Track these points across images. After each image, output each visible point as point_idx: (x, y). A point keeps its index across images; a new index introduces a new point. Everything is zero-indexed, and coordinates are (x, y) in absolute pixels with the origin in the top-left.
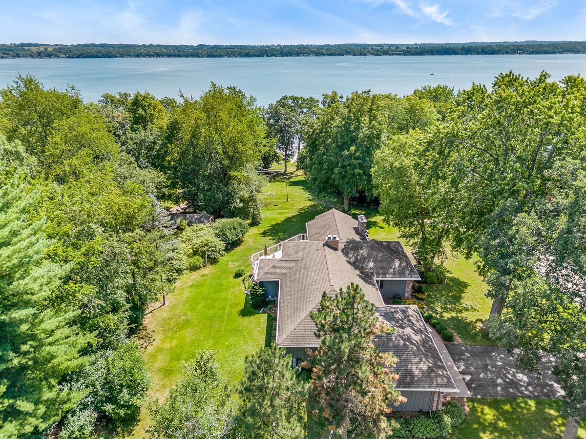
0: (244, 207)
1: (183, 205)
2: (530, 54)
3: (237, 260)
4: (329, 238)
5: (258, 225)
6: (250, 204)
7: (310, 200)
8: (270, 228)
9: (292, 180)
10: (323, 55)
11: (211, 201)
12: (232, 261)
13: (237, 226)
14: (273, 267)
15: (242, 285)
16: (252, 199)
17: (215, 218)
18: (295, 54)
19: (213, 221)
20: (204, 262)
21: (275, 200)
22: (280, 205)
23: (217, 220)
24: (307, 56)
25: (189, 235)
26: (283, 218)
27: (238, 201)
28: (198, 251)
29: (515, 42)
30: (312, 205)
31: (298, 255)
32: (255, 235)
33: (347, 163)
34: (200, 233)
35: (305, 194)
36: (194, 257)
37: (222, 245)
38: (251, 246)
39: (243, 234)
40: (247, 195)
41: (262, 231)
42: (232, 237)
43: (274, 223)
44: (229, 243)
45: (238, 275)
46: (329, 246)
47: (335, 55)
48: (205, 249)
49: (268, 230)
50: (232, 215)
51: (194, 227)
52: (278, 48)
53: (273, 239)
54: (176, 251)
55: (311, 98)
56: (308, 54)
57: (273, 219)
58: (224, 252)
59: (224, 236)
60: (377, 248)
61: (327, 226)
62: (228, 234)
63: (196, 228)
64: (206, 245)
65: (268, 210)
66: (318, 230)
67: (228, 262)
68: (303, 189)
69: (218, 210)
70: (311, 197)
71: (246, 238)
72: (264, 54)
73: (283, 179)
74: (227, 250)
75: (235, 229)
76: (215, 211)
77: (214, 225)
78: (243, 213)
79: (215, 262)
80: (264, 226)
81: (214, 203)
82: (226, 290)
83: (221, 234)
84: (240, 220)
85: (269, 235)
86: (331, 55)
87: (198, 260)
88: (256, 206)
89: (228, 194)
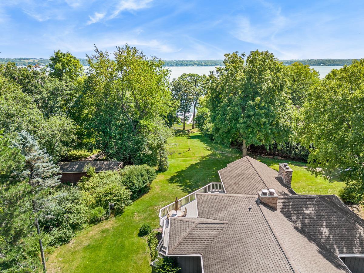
0: (153, 154)
1: (96, 152)
2: (329, 66)
3: (143, 211)
4: (264, 194)
5: (164, 171)
6: (158, 152)
7: (208, 150)
8: (176, 174)
9: (190, 135)
10: (202, 65)
11: (122, 149)
12: (138, 212)
13: (144, 173)
14: (191, 233)
15: (148, 249)
16: (160, 146)
17: (124, 165)
18: (185, 65)
19: (123, 168)
20: (107, 213)
21: (179, 150)
22: (183, 154)
23: (126, 167)
24: (192, 66)
25: (95, 182)
26: (187, 165)
27: (147, 149)
28: (100, 201)
29: (318, 59)
30: (211, 154)
31: (221, 215)
32: (163, 181)
33: (253, 113)
34: (107, 180)
35: (203, 145)
36: (97, 208)
37: (128, 194)
38: (158, 194)
39: (151, 181)
40: (155, 144)
41: (169, 177)
42: (138, 184)
43: (179, 169)
44: (136, 191)
45: (143, 233)
46: (265, 205)
47: (209, 66)
48: (108, 198)
49: (174, 176)
50: (141, 162)
51: (102, 173)
52: (174, 62)
53: (181, 186)
54: (76, 201)
55: (204, 75)
56: (193, 65)
57: (178, 166)
58: (130, 201)
59: (131, 184)
60: (326, 206)
61: (245, 175)
62: (135, 182)
63: (103, 174)
64: (110, 193)
65: (173, 158)
66: (235, 180)
67: (133, 213)
68: (201, 141)
69: (128, 158)
70: (208, 148)
71: (153, 185)
72: (166, 65)
73: (183, 134)
74: (133, 198)
75: (142, 176)
76: (125, 159)
77: (122, 171)
78: (151, 160)
79: (120, 213)
80: (170, 173)
81: (125, 150)
82: (127, 256)
83: (128, 182)
84: (148, 167)
85: (176, 182)
86: (207, 65)
87: (100, 211)
88: (163, 153)
89: (138, 143)
